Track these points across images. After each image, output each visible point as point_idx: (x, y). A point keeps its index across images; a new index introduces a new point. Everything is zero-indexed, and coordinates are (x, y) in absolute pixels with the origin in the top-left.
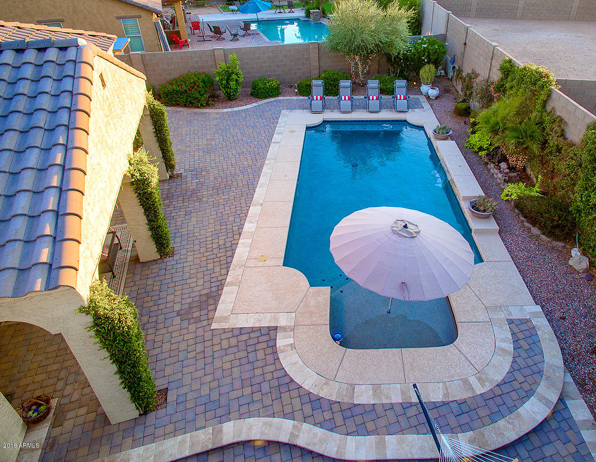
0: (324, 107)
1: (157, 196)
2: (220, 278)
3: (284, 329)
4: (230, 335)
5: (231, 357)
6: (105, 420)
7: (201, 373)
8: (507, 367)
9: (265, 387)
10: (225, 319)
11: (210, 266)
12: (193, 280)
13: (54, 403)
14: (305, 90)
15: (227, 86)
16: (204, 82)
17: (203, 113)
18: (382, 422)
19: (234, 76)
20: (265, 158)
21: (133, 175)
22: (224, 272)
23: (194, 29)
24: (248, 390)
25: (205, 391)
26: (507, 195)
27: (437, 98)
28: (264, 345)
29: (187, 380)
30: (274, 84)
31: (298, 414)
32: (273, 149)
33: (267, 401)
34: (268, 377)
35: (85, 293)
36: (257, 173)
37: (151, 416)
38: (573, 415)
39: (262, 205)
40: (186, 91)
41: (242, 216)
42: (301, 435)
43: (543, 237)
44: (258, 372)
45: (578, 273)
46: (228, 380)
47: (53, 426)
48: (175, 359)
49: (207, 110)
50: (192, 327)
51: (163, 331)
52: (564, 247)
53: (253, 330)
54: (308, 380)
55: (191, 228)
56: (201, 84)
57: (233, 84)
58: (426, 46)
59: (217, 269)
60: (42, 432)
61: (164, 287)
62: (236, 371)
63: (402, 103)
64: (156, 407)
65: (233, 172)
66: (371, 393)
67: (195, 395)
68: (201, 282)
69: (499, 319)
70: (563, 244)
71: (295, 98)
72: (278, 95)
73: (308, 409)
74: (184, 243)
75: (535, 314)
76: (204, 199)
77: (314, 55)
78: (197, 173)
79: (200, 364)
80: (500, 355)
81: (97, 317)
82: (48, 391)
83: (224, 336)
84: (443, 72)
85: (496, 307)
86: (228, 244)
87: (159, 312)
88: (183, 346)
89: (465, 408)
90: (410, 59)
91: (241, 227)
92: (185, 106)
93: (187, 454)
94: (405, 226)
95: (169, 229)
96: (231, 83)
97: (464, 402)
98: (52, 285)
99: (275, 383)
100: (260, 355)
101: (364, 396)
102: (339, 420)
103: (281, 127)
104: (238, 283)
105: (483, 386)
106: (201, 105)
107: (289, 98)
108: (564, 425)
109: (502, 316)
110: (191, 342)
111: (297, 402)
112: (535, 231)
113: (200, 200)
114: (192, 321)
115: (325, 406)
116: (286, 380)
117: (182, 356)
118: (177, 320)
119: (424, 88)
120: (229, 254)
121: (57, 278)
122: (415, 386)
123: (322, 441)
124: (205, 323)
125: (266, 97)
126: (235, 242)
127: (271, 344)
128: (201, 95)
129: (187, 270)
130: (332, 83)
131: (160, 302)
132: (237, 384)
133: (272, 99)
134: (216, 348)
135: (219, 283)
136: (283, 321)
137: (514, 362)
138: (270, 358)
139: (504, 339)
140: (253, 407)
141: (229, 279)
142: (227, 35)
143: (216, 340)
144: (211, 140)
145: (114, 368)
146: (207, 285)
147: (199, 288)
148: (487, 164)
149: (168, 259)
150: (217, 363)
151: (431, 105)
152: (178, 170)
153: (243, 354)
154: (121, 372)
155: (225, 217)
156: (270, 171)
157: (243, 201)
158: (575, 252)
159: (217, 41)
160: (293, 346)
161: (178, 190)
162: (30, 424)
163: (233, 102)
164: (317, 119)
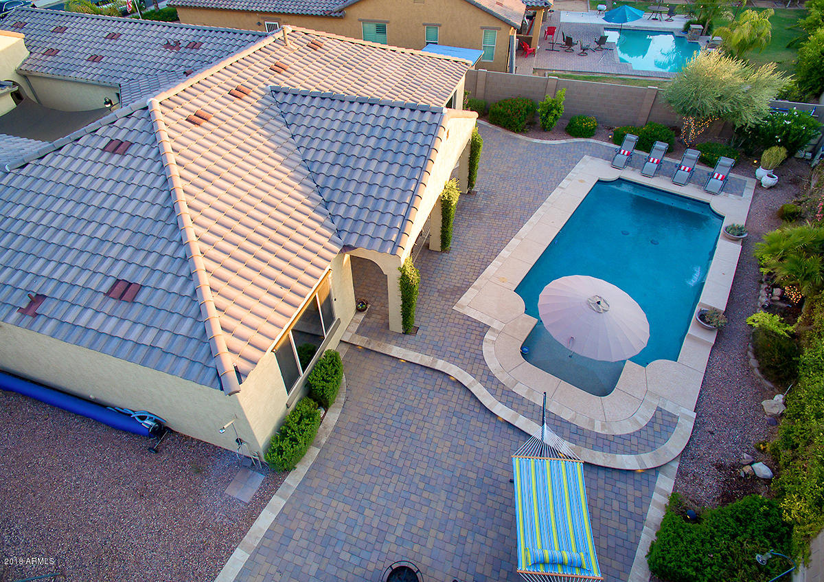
0: (628, 163)
1: (453, 212)
2: (470, 281)
3: (494, 330)
4: (461, 317)
5: (457, 330)
6: (388, 327)
7: (437, 329)
8: (630, 431)
9: (468, 355)
10: (463, 307)
11: (468, 270)
12: (453, 274)
13: (369, 306)
14: (618, 139)
15: (545, 119)
16: (527, 110)
17: (515, 139)
18: (523, 408)
19: (555, 112)
20: (544, 200)
21: (444, 196)
22: (474, 277)
23: (549, 34)
24: (458, 351)
25: (436, 339)
26: (754, 321)
27: (770, 188)
28: (478, 333)
29: (429, 329)
30: (591, 125)
31: (478, 377)
32: (557, 192)
33: (466, 361)
34: (472, 350)
35: (403, 262)
36: (532, 212)
37: (407, 336)
38: (657, 482)
39: (522, 239)
40: (509, 115)
41: (504, 243)
42: (475, 387)
43: (756, 371)
44: (467, 345)
45: (765, 414)
46: (449, 340)
47: (366, 317)
48: (427, 315)
49: (520, 136)
50: (443, 302)
51: (428, 297)
52: (772, 389)
53: (475, 321)
54: (493, 365)
55: (466, 238)
56: (524, 112)
57: (551, 118)
58: (788, 123)
59: (471, 274)
60: (361, 316)
61: (437, 271)
62: (456, 338)
63: (716, 183)
64: (411, 334)
65: (514, 204)
66: (526, 391)
67: (431, 338)
68: (458, 278)
69: (651, 403)
70: (772, 386)
71: (605, 144)
72: (589, 137)
73: (485, 378)
74: (458, 247)
75: (687, 417)
76: (484, 219)
77: (648, 102)
78: (489, 194)
79: (439, 325)
80: (630, 422)
81: (404, 275)
82: (367, 299)
83: (457, 316)
84: (810, 155)
85: (656, 395)
86: (485, 260)
87: (428, 285)
88: (434, 310)
89: (579, 432)
90: (760, 132)
91: (499, 251)
92: (504, 127)
93: (417, 362)
94: (599, 303)
95: (453, 233)
96: (550, 117)
97: (583, 429)
98: (393, 253)
99: (474, 355)
100: (473, 337)
101: (520, 390)
102: (499, 392)
103: (575, 173)
104: (479, 289)
105: (602, 429)
106: (517, 130)
107: (599, 142)
108: (645, 483)
109: (656, 403)
110: (439, 310)
111: (481, 372)
112: (753, 362)
113: (481, 219)
114: (444, 299)
115: (495, 382)
116: (481, 357)
117: (432, 315)
118: (436, 294)
119: (760, 172)
120: (483, 267)
121: (396, 251)
122: (545, 393)
123: (484, 396)
124: (451, 304)
125: (577, 136)
126: (491, 260)
127: (482, 334)
128: (521, 122)
129: (453, 266)
130: (650, 139)
131: (431, 279)
132: (454, 345)
133: (582, 140)
134: (451, 320)
135: (468, 284)
136: (495, 325)
137: (639, 431)
138: (477, 342)
139: (644, 416)
140: (456, 360)
141: (475, 283)
142: (577, 48)
143: (453, 316)
144: (511, 168)
145: (401, 303)
146: (461, 282)
147: (455, 281)
148: (762, 282)
149: (444, 254)
150: (448, 329)
151: (755, 195)
152: (476, 188)
153: (464, 331)
154: (403, 306)
155: (492, 239)
156: (542, 213)
157: (510, 231)
158: (779, 398)
159: (564, 53)
160: (494, 342)
161: (470, 205)
162: (358, 310)
163: (545, 134)
164: (612, 175)
